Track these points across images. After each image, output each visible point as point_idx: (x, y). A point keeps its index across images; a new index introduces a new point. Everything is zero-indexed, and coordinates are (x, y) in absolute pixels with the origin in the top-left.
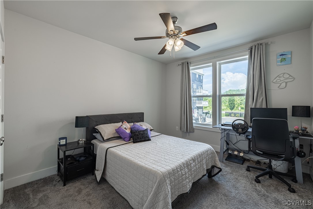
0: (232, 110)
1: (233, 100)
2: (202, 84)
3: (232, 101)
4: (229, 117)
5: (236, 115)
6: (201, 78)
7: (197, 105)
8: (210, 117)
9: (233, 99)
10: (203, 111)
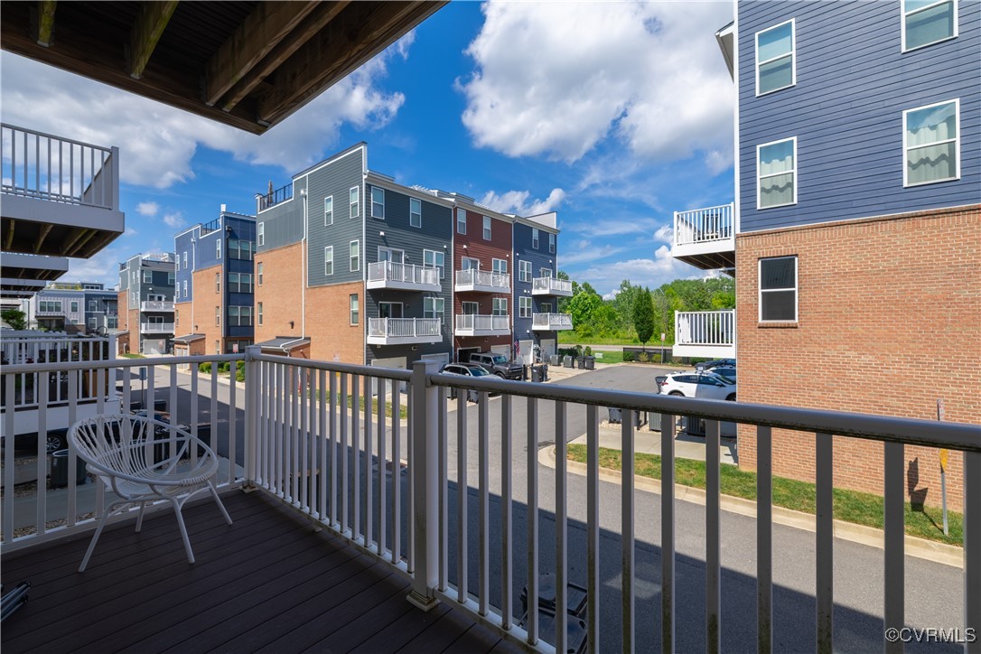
0: (644, 342)
1: (647, 309)
2: (554, 261)
3: (644, 313)
4: (634, 365)
5: (654, 359)
6: (551, 242)
7: (535, 327)
8: (573, 364)
9: (647, 306)
10: (556, 344)
